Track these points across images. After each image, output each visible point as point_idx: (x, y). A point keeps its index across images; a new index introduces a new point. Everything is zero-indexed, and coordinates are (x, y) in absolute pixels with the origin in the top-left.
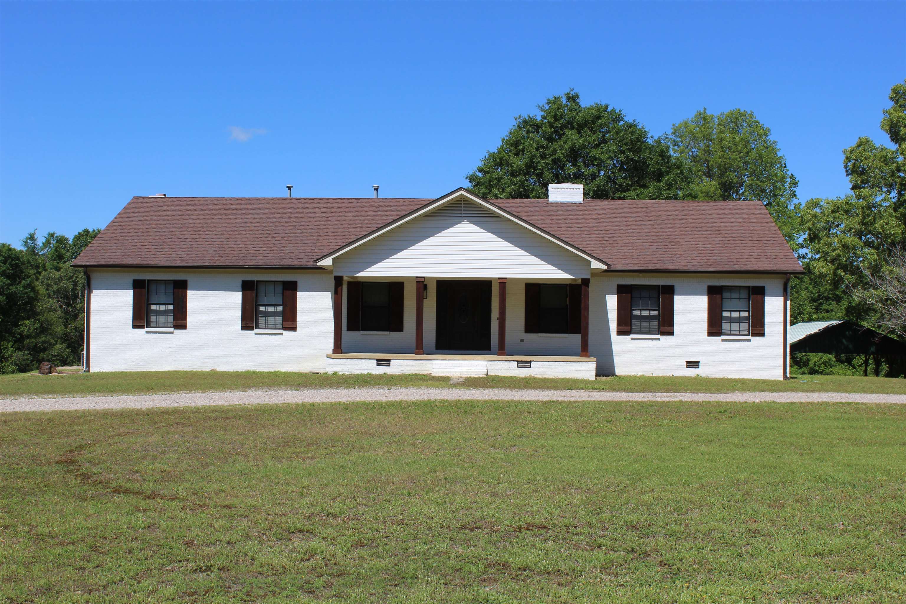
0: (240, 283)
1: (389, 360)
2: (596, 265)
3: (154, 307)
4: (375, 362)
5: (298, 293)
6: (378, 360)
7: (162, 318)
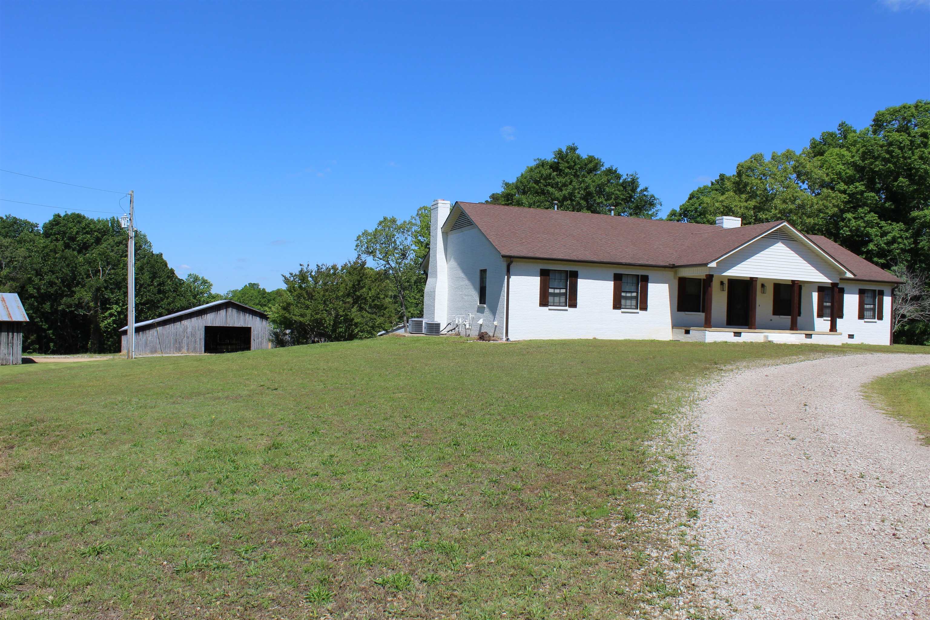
0: (613, 275)
1: (740, 333)
2: (849, 275)
3: (551, 291)
4: (733, 334)
5: (649, 284)
6: (734, 333)
7: (557, 299)
